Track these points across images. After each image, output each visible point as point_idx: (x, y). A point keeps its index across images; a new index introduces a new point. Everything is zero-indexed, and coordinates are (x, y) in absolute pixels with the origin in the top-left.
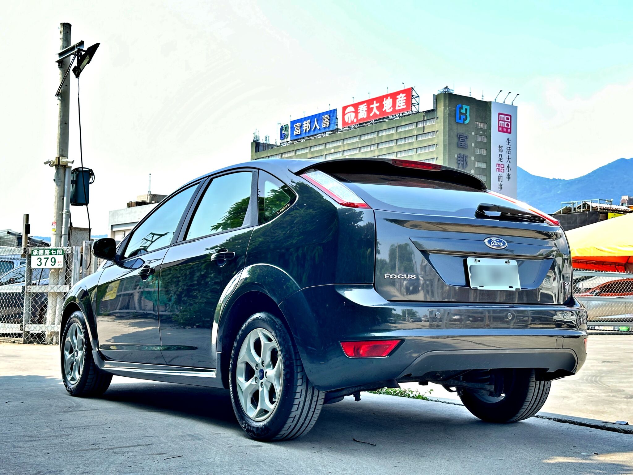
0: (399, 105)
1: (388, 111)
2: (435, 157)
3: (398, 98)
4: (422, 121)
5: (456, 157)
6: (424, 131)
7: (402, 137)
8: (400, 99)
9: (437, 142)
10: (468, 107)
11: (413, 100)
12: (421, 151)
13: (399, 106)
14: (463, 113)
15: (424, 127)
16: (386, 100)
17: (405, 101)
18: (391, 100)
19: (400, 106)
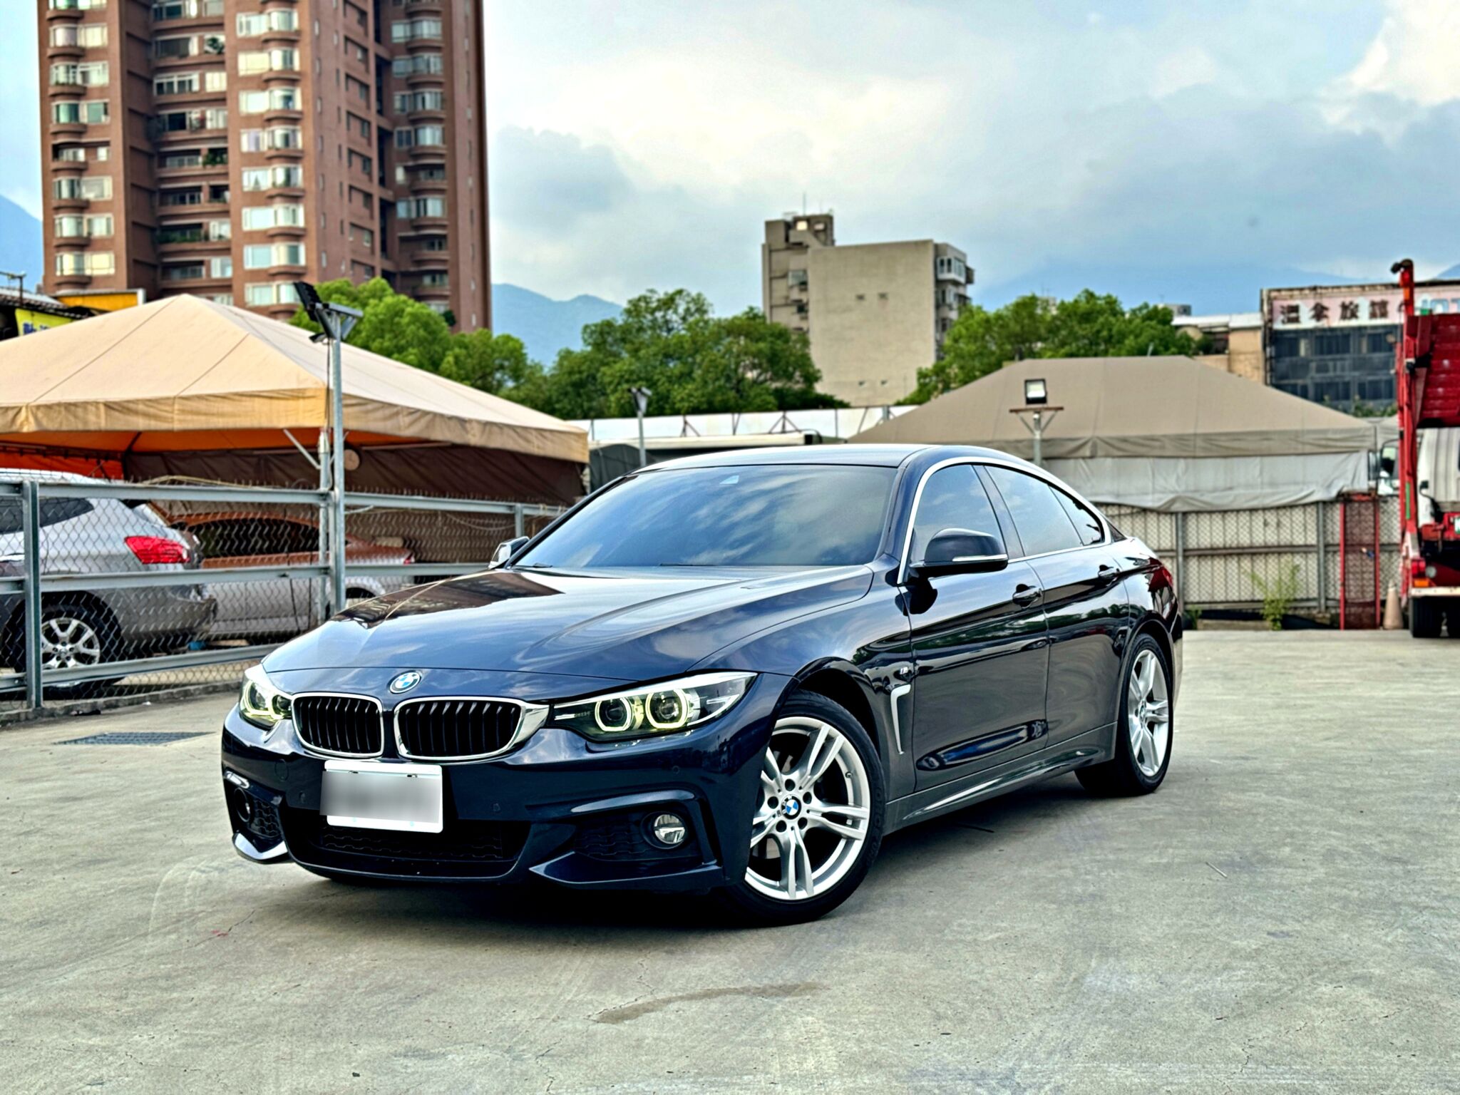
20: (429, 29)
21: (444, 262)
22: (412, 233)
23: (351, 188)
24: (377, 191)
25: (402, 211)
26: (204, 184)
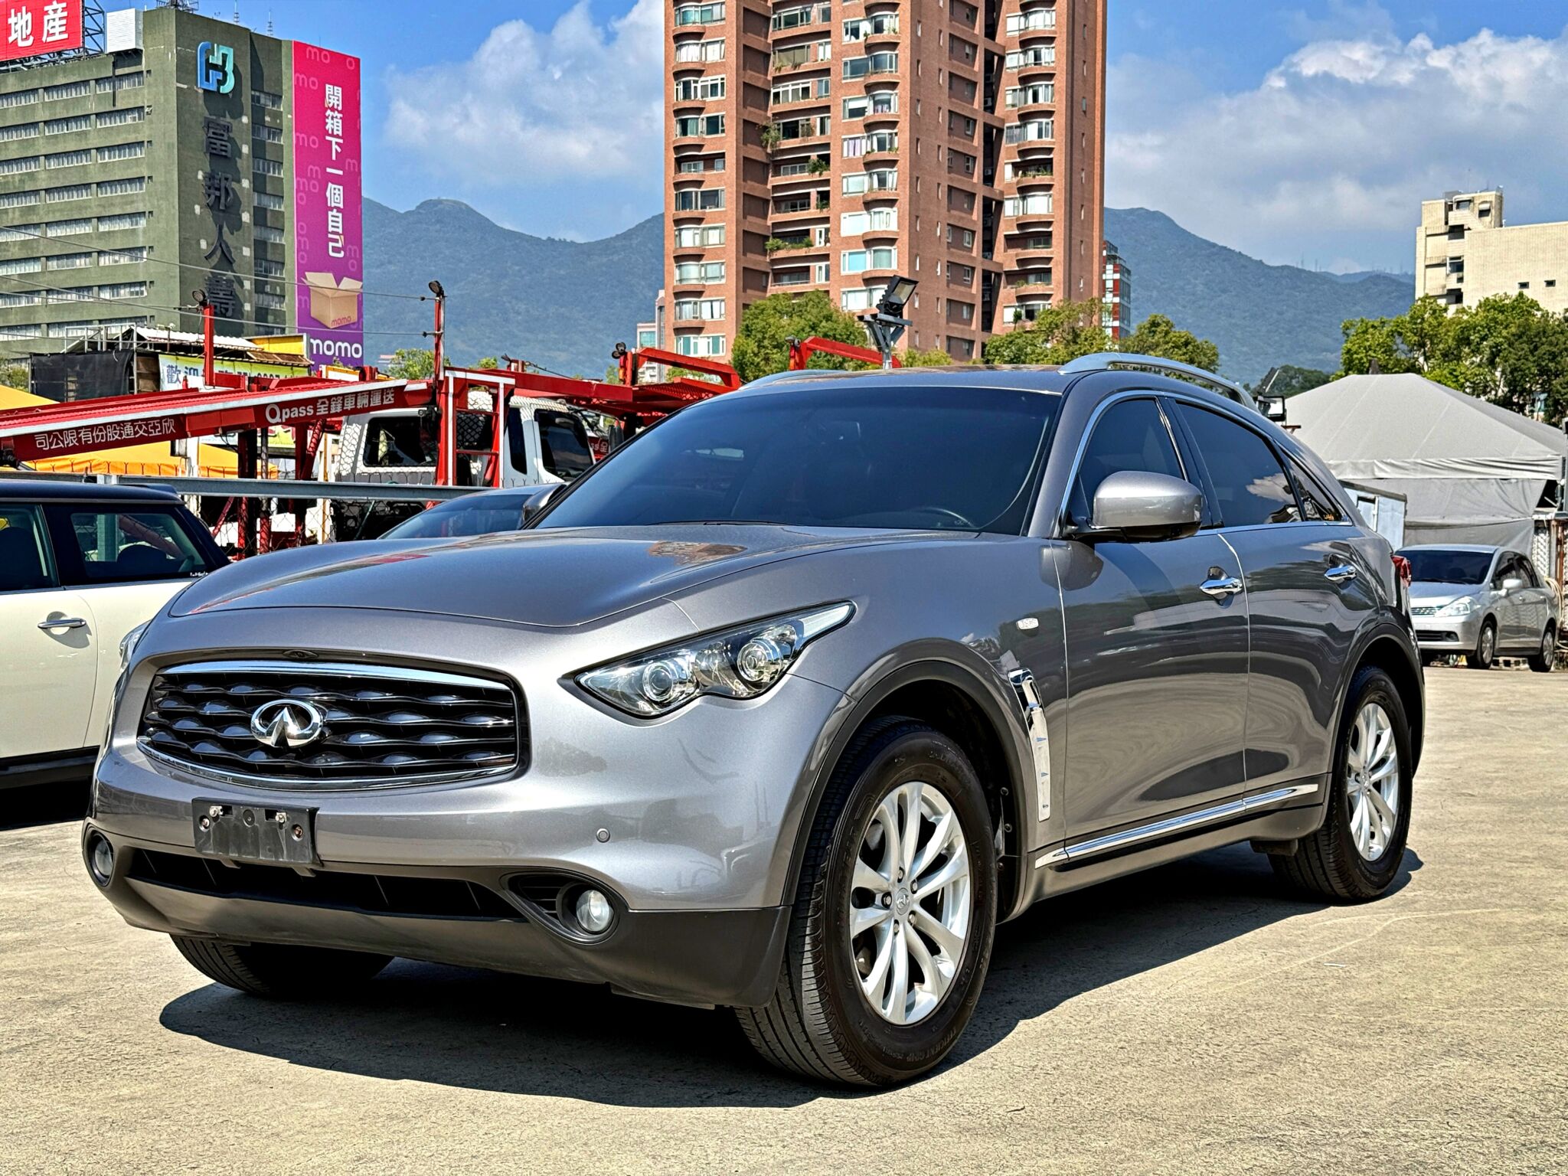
0: (51, 31)
1: (21, 44)
2: (146, 174)
3: (46, 13)
4: (107, 78)
5: (200, 175)
6: (114, 105)
7: (58, 117)
8: (51, 15)
9: (151, 136)
10: (230, 52)
11: (87, 18)
12: (110, 158)
13: (49, 35)
14: (215, 67)
15: (114, 93)
16: (16, 15)
17: (64, 22)
18: (30, 14)
19: (53, 34)
20: (1042, 21)
21: (1049, 260)
22: (1017, 232)
23: (950, 188)
24: (981, 191)
25: (1010, 209)
26: (813, 191)
